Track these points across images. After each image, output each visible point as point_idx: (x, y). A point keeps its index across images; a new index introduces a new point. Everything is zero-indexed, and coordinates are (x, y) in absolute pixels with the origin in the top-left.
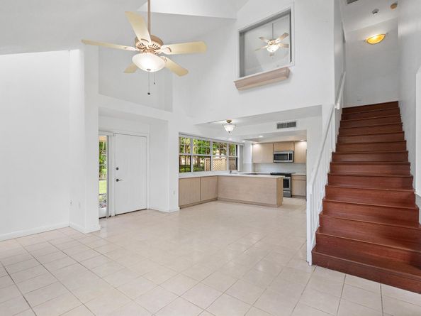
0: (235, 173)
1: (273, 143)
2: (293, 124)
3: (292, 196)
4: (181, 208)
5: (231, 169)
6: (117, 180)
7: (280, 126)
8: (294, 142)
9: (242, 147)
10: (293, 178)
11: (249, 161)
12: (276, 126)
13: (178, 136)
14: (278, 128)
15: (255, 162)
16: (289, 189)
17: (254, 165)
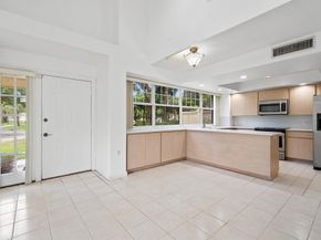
0: (210, 128)
1: (258, 92)
2: (308, 44)
3: (286, 159)
4: (129, 172)
5: (204, 122)
6: (46, 135)
7: (277, 52)
8: (289, 88)
9: (218, 98)
10: (288, 134)
11: (227, 114)
12: (271, 53)
13: (125, 79)
14: (275, 55)
15: (234, 114)
16: (283, 149)
17: (234, 118)
